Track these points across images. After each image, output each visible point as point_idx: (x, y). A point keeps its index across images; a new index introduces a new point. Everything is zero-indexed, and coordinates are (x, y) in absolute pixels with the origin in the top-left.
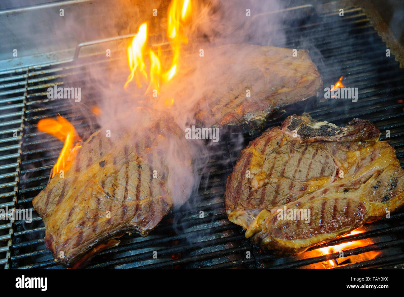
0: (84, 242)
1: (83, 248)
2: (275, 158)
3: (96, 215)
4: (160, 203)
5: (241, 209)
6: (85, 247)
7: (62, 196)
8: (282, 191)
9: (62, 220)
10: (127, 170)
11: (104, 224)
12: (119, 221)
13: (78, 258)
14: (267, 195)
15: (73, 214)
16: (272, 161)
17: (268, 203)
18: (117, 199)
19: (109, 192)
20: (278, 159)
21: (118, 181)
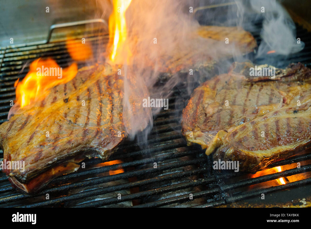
0: (43, 159)
1: (41, 165)
2: (226, 92)
3: (57, 138)
4: (120, 127)
5: (198, 130)
6: (43, 164)
7: (25, 124)
8: (236, 114)
9: (23, 142)
10: (89, 104)
11: (65, 144)
12: (80, 141)
13: (35, 174)
14: (222, 118)
15: (34, 137)
16: (223, 94)
17: (224, 124)
18: (79, 125)
19: (72, 120)
20: (229, 93)
21: (81, 113)
